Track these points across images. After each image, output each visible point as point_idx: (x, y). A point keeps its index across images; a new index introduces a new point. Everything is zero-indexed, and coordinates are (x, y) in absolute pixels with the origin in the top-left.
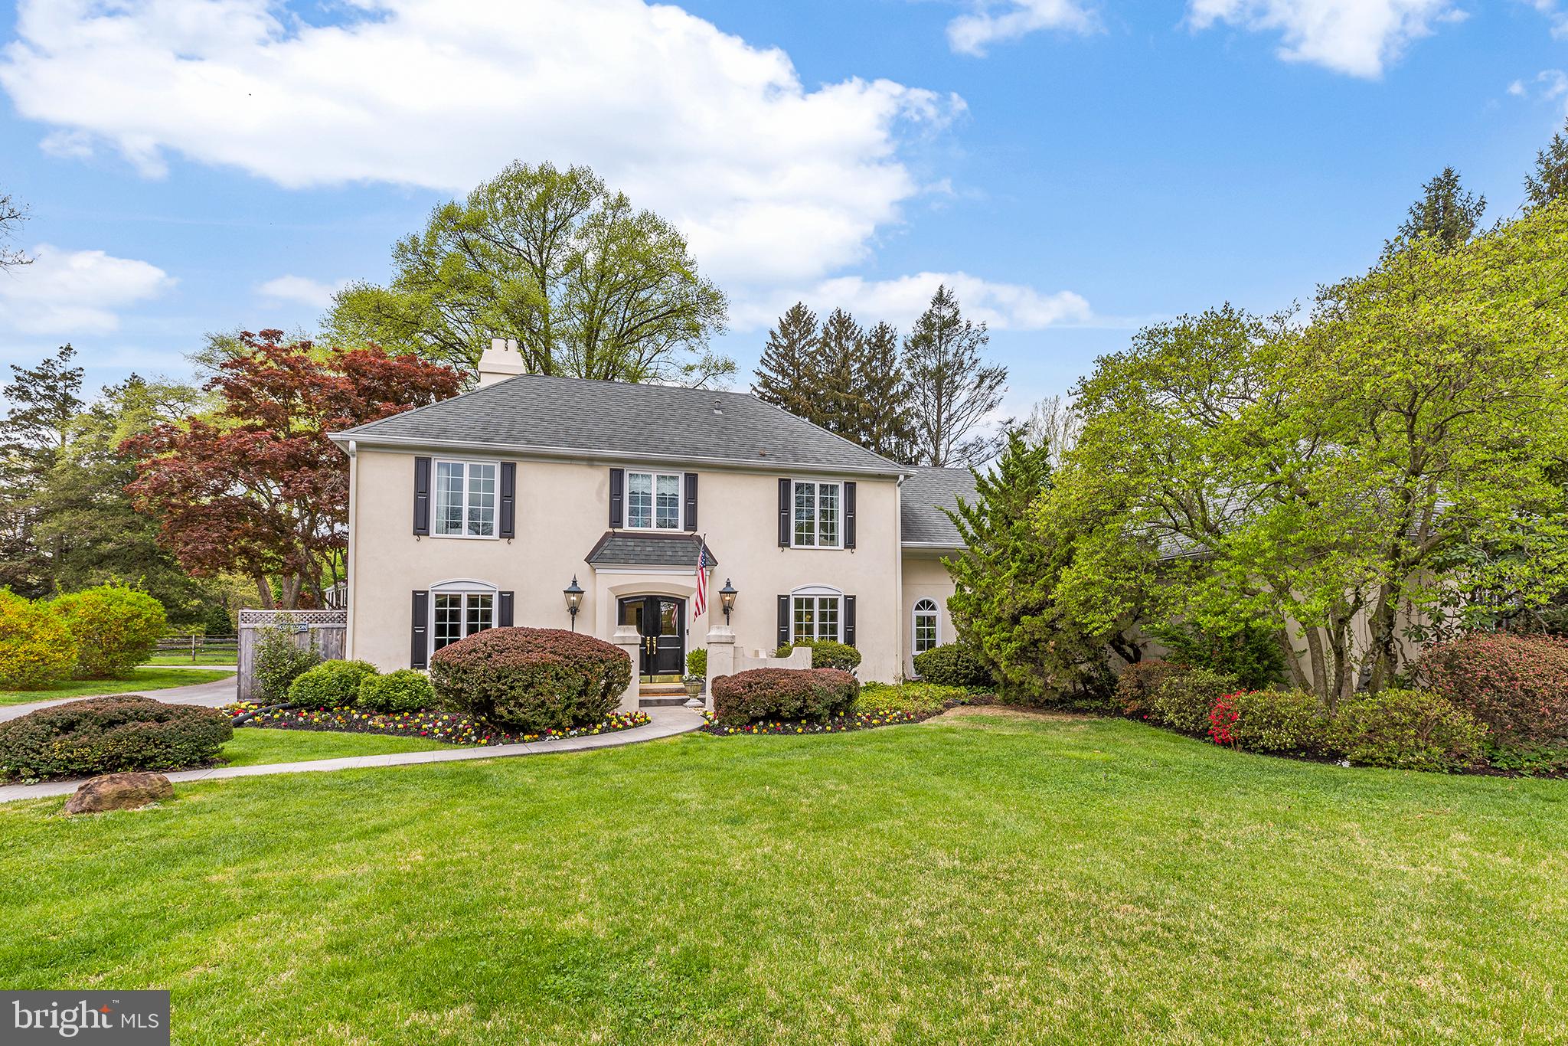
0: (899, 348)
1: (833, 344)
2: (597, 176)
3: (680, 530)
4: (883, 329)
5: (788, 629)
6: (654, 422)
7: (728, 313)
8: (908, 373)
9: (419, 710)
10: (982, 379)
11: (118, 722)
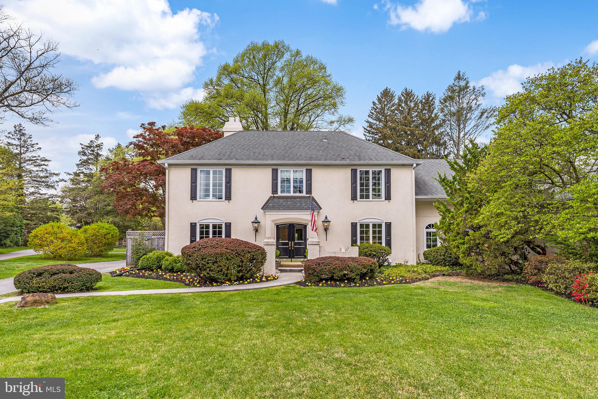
0: (437, 103)
1: (403, 105)
2: (286, 43)
3: (304, 194)
4: (429, 95)
5: (357, 238)
6: (293, 147)
7: (345, 96)
8: (441, 115)
9: (184, 272)
10: (482, 114)
11: (56, 274)
